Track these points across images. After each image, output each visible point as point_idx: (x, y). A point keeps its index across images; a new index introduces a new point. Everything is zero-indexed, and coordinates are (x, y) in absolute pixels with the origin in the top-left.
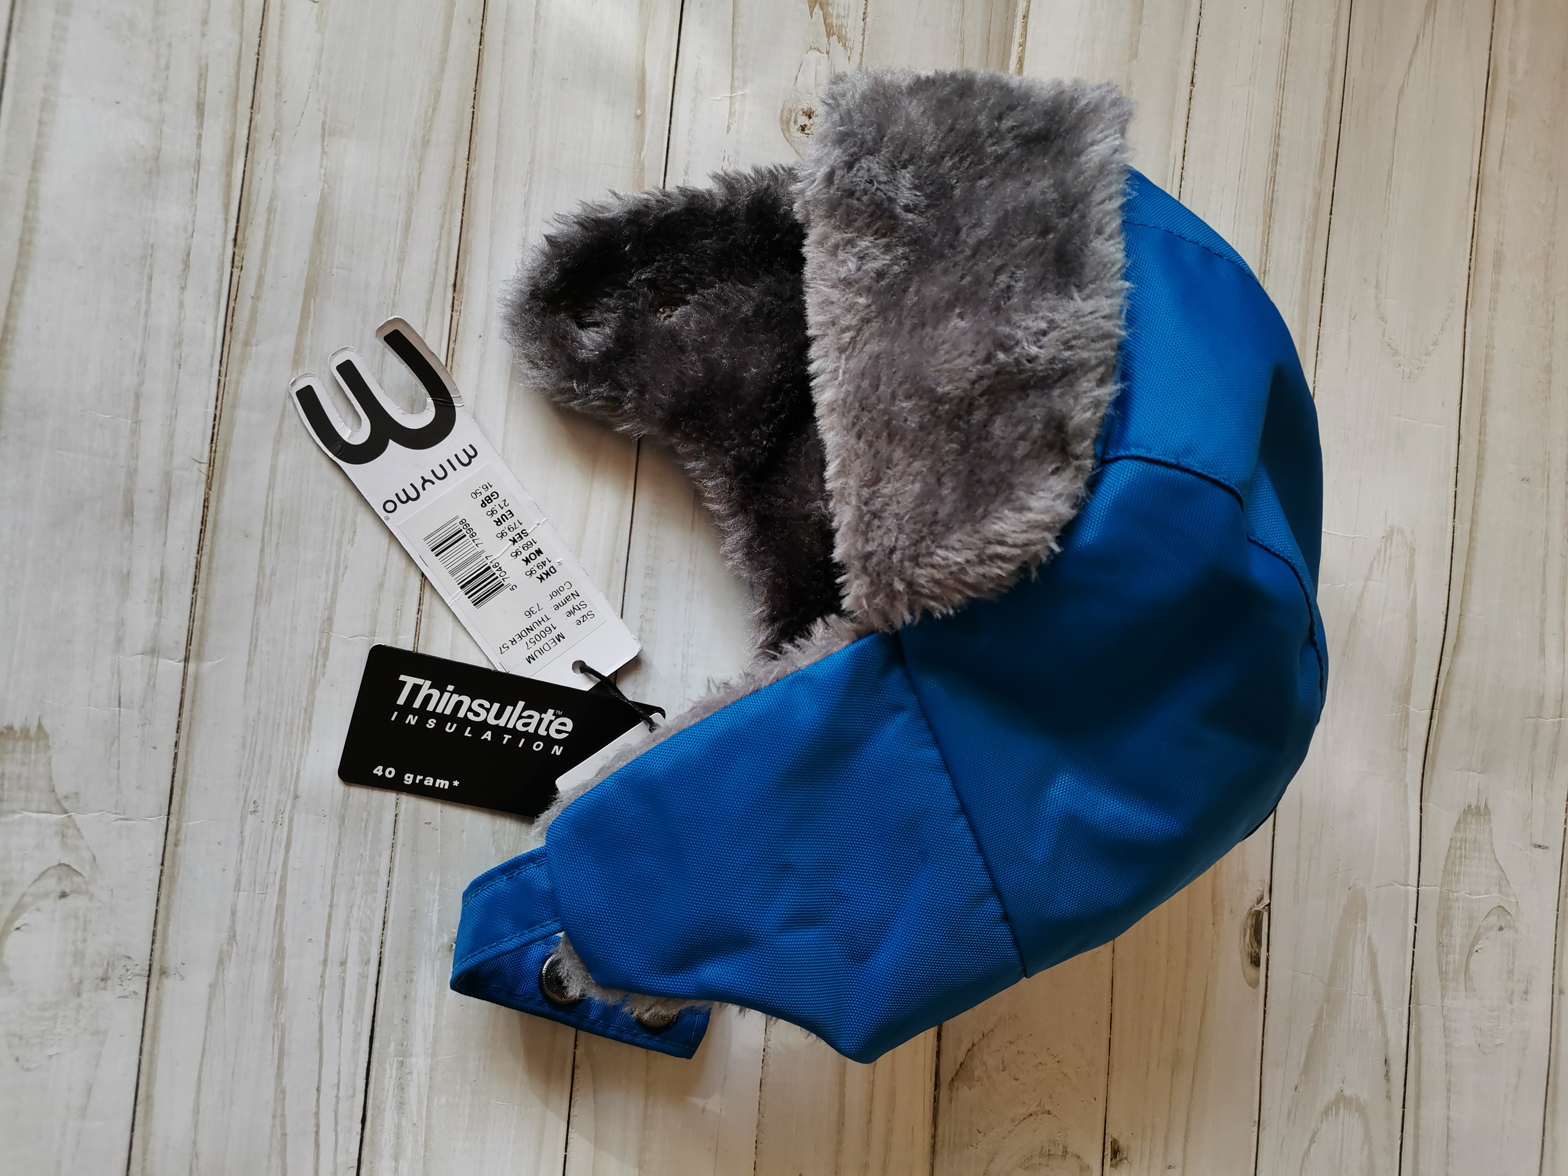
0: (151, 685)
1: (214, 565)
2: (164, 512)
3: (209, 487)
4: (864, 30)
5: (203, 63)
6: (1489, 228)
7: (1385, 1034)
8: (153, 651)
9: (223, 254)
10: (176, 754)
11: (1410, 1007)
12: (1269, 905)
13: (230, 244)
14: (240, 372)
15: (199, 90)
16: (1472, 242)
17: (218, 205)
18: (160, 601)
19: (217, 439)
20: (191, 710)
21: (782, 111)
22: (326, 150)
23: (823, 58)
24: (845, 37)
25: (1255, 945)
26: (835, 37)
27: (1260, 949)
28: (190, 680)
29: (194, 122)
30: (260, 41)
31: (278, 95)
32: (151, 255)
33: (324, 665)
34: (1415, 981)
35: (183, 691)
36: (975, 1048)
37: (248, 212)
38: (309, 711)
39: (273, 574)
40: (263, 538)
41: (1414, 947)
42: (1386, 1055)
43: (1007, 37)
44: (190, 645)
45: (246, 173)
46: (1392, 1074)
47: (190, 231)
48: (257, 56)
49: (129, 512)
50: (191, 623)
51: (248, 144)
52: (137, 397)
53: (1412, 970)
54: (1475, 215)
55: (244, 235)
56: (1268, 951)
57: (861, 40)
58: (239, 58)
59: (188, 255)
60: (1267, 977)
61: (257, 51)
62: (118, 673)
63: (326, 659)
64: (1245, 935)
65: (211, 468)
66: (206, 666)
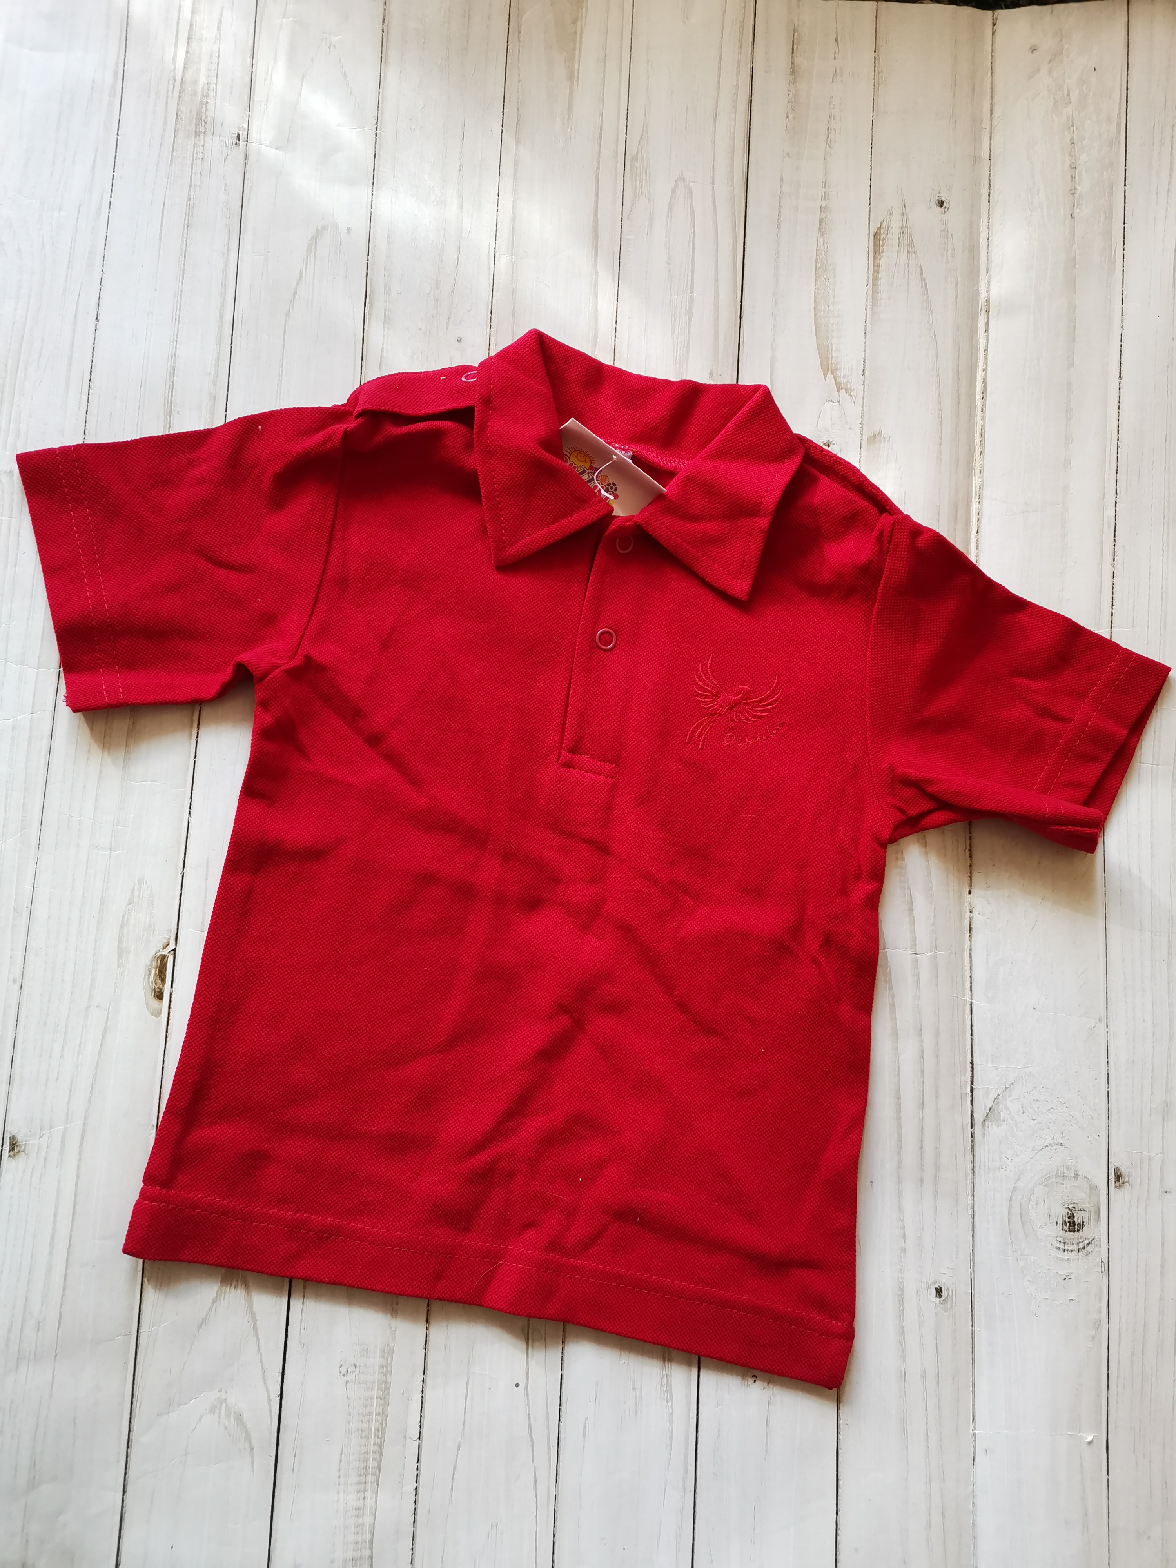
4: (864, 382)
26: (843, 390)
43: (973, 368)
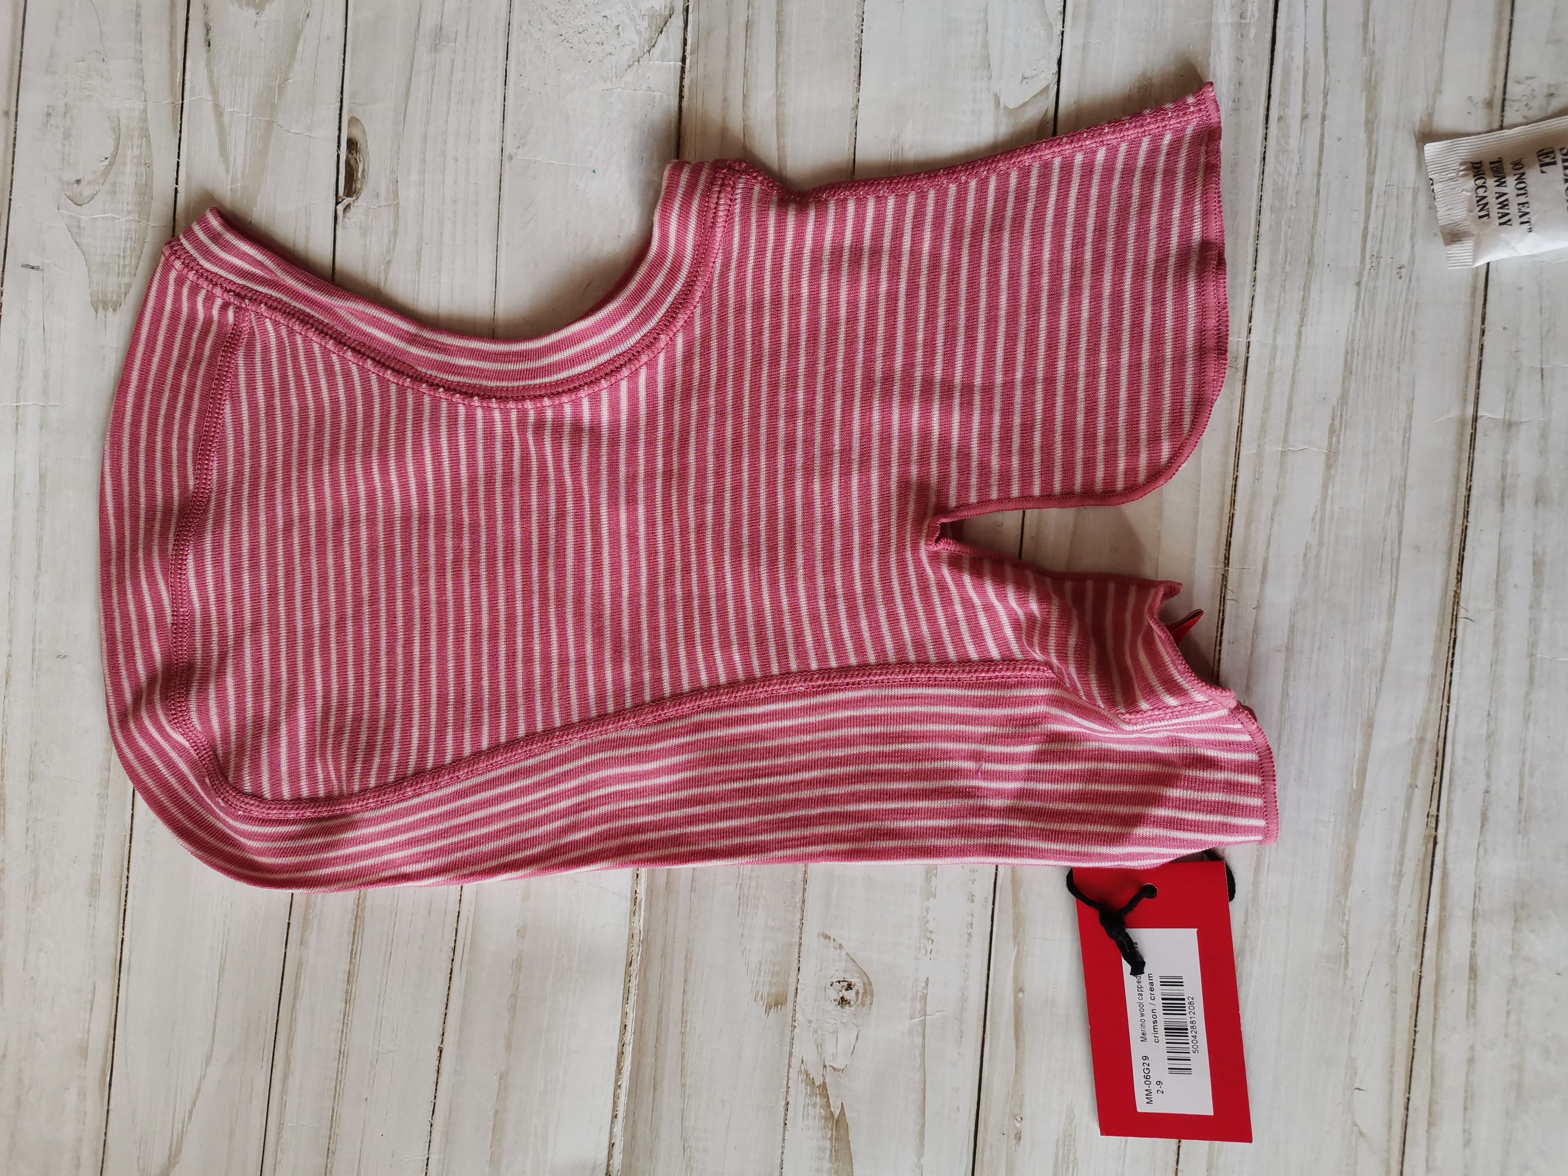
0: (1511, 393)
1: (1449, 516)
2: (1502, 567)
3: (1457, 595)
5: (1472, 1020)
6: (106, 922)
7: (210, 71)
8: (1509, 426)
9: (1447, 829)
10: (1483, 323)
11: (183, 100)
12: (337, 203)
13: (1440, 839)
14: (1427, 711)
15: (1475, 992)
16: (125, 905)
17: (1454, 877)
18: (1503, 477)
19: (1449, 643)
20: (1469, 368)
21: (871, 1004)
22: (1343, 940)
23: (830, 1061)
24: (807, 1084)
25: (352, 162)
27: (347, 157)
28: (1471, 398)
29: (1480, 960)
30: (1414, 1045)
31: (1394, 991)
32: (1520, 822)
33: (1333, 419)
34: (176, 128)
35: (1478, 386)
36: (647, 48)
37: (1423, 871)
38: (1348, 371)
39: (1389, 510)
40: (1400, 545)
41: (178, 163)
42: (209, 51)
44: (1472, 434)
45: (1425, 911)
46: (203, 31)
47: (1482, 849)
48: (1417, 1029)
49: (1538, 566)
50: (1471, 455)
51: (1424, 940)
52: (1531, 680)
53: (180, 139)
54: (123, 934)
55: (1426, 848)
56: (338, 156)
57: (790, 1082)
58: (1434, 1026)
59: (1483, 826)
60: (340, 129)
61: (1417, 1035)
62: (1545, 402)
63: (1332, 425)
64: (363, 171)
65: (1455, 613)
66: (1455, 413)
